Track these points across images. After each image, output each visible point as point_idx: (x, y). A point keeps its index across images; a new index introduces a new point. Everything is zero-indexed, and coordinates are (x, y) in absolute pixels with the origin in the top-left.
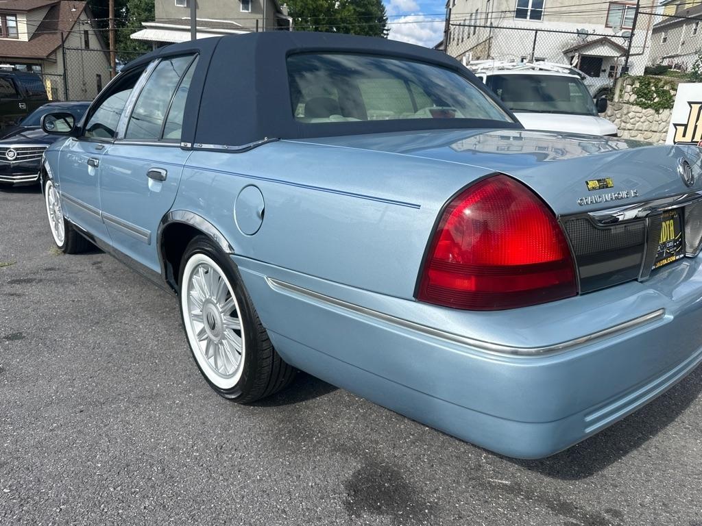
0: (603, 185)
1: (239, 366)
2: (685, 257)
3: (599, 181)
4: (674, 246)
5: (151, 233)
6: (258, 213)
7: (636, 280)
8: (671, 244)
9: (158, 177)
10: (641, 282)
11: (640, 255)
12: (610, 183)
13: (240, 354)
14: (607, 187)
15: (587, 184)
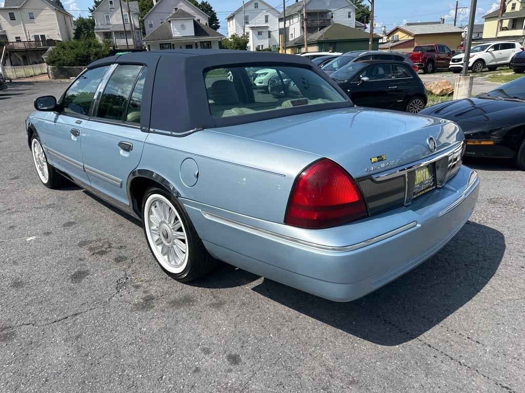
0: (380, 159)
1: (184, 260)
2: (436, 188)
3: (378, 157)
4: (429, 183)
5: (122, 182)
6: (195, 175)
7: (403, 205)
8: (427, 182)
9: (127, 148)
10: (406, 206)
11: (403, 193)
12: (384, 157)
13: (184, 253)
14: (382, 160)
15: (371, 160)
